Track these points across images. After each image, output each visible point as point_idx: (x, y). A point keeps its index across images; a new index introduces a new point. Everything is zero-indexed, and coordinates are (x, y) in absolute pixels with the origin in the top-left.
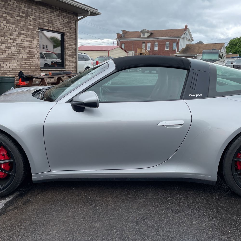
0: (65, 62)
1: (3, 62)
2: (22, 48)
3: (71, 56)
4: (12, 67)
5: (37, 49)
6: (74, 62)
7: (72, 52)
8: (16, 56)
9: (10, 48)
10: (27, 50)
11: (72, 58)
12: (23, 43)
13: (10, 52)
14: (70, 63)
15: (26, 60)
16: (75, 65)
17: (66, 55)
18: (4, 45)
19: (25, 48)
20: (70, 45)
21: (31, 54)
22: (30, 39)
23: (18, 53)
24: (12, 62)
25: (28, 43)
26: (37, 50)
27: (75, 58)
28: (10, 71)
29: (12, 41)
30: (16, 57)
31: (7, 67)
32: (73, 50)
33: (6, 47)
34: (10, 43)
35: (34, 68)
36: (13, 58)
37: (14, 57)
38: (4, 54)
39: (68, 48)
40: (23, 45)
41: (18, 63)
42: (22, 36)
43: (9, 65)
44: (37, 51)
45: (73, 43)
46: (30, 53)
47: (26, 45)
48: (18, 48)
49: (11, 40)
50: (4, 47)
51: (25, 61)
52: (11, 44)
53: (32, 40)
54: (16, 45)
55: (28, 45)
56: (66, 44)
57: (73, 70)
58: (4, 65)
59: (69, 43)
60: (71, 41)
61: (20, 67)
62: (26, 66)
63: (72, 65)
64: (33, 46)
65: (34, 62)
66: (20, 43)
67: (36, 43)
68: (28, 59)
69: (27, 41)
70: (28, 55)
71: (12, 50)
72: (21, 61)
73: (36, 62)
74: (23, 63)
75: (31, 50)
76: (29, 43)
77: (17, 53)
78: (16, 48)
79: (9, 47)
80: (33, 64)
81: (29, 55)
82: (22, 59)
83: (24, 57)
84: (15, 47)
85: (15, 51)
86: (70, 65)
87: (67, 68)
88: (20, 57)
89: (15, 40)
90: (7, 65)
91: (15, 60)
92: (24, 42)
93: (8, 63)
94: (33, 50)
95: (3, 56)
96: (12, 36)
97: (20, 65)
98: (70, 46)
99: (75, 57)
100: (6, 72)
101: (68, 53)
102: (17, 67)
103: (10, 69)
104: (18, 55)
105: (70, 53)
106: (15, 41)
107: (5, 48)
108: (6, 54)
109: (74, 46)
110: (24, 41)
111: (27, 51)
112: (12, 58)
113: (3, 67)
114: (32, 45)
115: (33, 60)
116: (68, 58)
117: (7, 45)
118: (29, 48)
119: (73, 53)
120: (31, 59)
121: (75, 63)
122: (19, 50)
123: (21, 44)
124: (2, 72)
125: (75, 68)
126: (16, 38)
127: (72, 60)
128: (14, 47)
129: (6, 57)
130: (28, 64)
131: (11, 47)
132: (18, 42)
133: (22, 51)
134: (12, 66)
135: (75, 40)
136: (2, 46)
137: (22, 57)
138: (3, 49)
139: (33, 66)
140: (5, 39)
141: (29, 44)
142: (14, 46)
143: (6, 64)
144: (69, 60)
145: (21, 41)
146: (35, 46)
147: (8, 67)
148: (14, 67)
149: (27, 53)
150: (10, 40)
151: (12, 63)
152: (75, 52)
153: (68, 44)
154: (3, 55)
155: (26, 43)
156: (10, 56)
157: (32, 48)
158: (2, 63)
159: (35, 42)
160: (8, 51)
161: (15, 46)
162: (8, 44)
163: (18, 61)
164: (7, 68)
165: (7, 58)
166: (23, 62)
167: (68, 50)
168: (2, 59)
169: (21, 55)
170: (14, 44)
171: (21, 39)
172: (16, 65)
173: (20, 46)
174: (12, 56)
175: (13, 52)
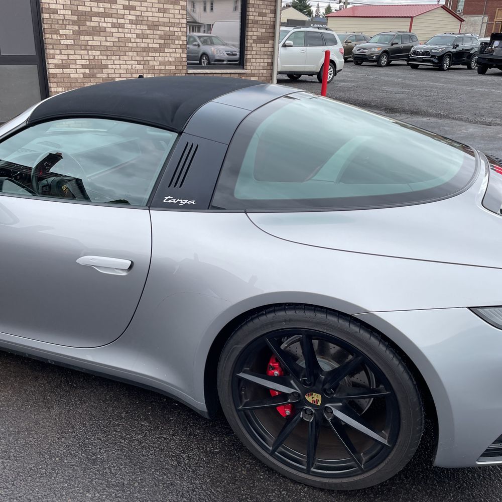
0: (246, 53)
1: (107, 56)
2: (147, 26)
3: (259, 40)
4: (125, 67)
5: (180, 26)
6: (269, 53)
7: (264, 30)
8: (134, 44)
9: (122, 26)
10: (159, 30)
11: (262, 45)
12: (150, 14)
13: (122, 35)
14: (258, 57)
15: (155, 50)
16: (270, 61)
17: (249, 38)
18: (110, 20)
19: (154, 26)
20: (261, 14)
21: (168, 38)
22: (166, 6)
23: (138, 36)
24: (126, 56)
25: (160, 14)
26: (182, 28)
27: (271, 46)
29: (127, 12)
30: (135, 45)
31: (114, 67)
32: (268, 27)
33: (114, 25)
34: (121, 17)
35: (173, 67)
36: (127, 48)
37: (130, 45)
38: (108, 39)
39: (256, 22)
40: (150, 19)
41: (138, 58)
43: (120, 62)
44: (180, 31)
45: (267, 11)
46: (164, 36)
47: (156, 19)
48: (138, 27)
49: (124, 9)
50: (110, 25)
51: (154, 54)
52: (123, 18)
53: (171, 6)
54: (135, 19)
55: (161, 20)
56: (251, 14)
57: (265, 71)
58: (109, 62)
59: (257, 10)
60: (262, 7)
61: (141, 67)
62: (155, 63)
63: (262, 60)
64: (172, 20)
65: (173, 55)
66: (143, 15)
67: (180, 14)
68: (161, 49)
69: (160, 11)
70: (160, 40)
71: (126, 31)
72: (144, 54)
73: (178, 55)
74: (149, 59)
75: (167, 29)
76: (162, 14)
77: (137, 38)
78: (134, 26)
79: (119, 25)
80: (170, 59)
81: (162, 41)
82: (147, 50)
83: (150, 45)
84: (132, 24)
85: (131, 32)
86: (258, 60)
87: (249, 68)
88: (143, 45)
89: (133, 8)
90: (116, 62)
91: (131, 51)
92: (152, 13)
93: (118, 57)
94: (172, 29)
95: (108, 44)
97: (142, 63)
98: (260, 18)
99: (271, 42)
100: (114, 75)
101: (255, 34)
102: (136, 67)
103: (121, 71)
104: (138, 40)
105: (259, 34)
106: (132, 12)
107: (112, 27)
108: (113, 39)
109: (269, 18)
110: (154, 10)
111: (159, 32)
112: (125, 48)
113: (106, 67)
114: (169, 18)
115: (170, 50)
116: (254, 45)
117: (115, 21)
118: (164, 24)
119: (267, 34)
120: (166, 50)
121: (270, 57)
122: (142, 30)
123: (146, 19)
124: (104, 77)
125: (269, 68)
126: (134, 5)
127: (262, 49)
128: (130, 25)
129: (114, 46)
130: (160, 59)
131: (124, 24)
132: (138, 13)
133: (148, 32)
134: (126, 64)
135: (273, 4)
136: (105, 22)
137: (146, 45)
138: (108, 30)
139: (170, 63)
140: (112, 7)
141: (164, 17)
142: (131, 22)
143: (114, 60)
144: (254, 49)
145: (147, 11)
146: (177, 21)
147: (118, 67)
148: (130, 67)
149: (157, 37)
150: (123, 11)
151: (126, 58)
152: (271, 31)
153: (255, 14)
154: (106, 41)
155: (156, 14)
156: (122, 44)
157: (169, 25)
158: (105, 58)
159: (177, 12)
160: (118, 32)
162: (117, 18)
163: (139, 53)
164: (114, 69)
165: (115, 49)
166: (149, 56)
167: (255, 26)
168: (104, 50)
169: (146, 42)
170: (130, 17)
171: (147, 6)
172: (133, 62)
173: (144, 23)
174: (127, 43)
175: (129, 35)
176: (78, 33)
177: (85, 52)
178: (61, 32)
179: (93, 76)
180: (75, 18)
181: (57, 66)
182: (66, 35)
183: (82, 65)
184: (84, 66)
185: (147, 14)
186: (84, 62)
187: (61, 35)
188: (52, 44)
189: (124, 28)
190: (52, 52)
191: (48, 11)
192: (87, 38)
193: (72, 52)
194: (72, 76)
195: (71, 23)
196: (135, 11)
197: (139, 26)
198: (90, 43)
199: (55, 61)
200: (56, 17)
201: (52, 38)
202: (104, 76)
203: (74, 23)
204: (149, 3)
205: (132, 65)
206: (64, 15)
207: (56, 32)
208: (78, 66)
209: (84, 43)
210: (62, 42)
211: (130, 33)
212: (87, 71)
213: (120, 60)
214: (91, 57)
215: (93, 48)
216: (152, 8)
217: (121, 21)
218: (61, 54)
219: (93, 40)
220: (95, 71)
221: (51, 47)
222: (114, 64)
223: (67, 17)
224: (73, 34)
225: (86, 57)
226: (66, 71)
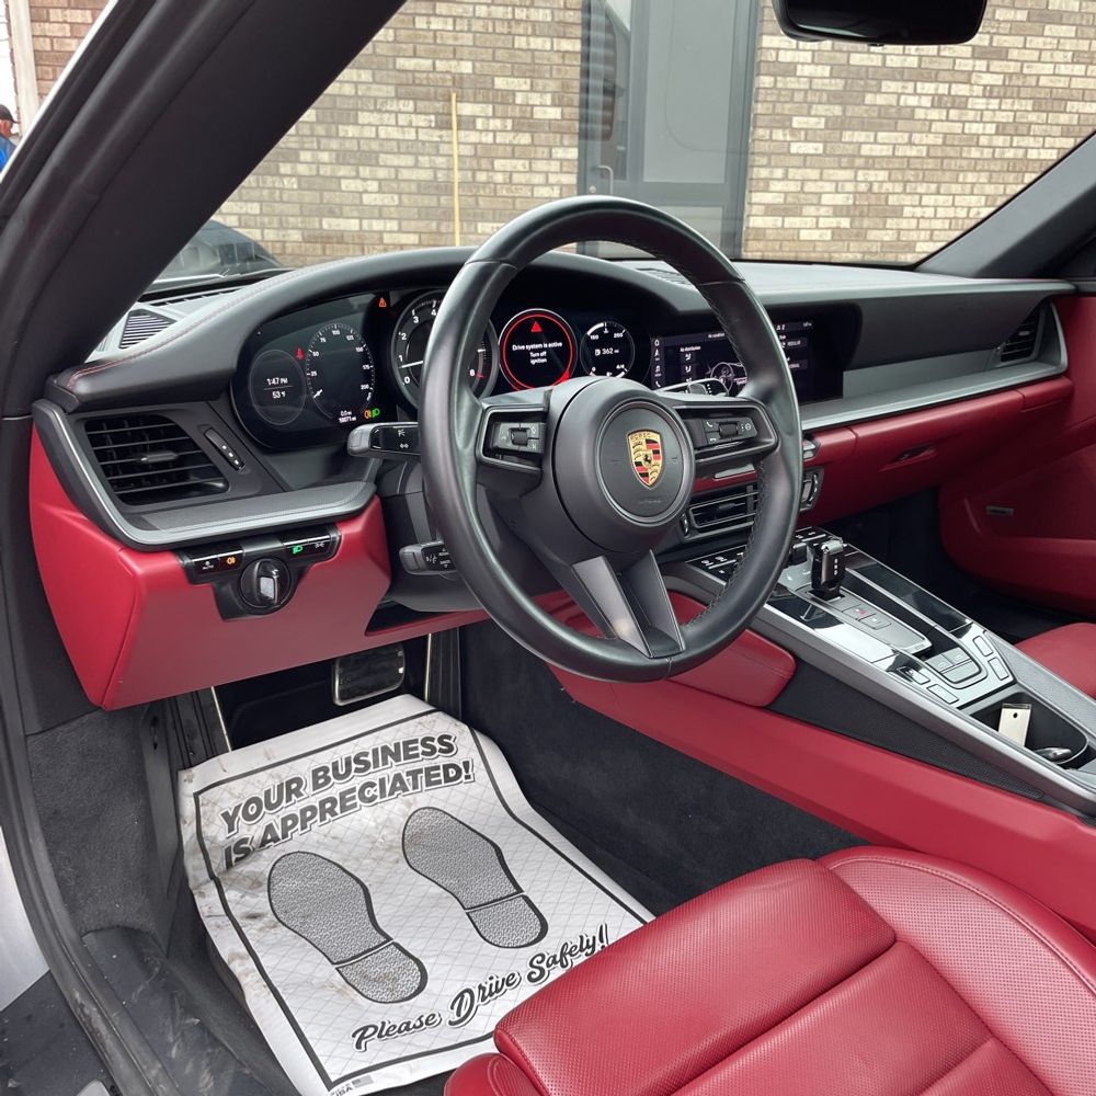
1: (906, 182)
2: (1031, 102)
4: (951, 213)
8: (986, 150)
9: (960, 103)
10: (1064, 112)
12: (1048, 69)
13: (957, 128)
18: (930, 88)
19: (1051, 102)
23: (1001, 129)
24: (957, 182)
25: (1077, 66)
28: (932, 231)
29: (983, 65)
30: (987, 153)
31: (918, 212)
33: (938, 102)
34: (963, 77)
36: (964, 163)
37: (975, 153)
38: (917, 138)
40: (1043, 81)
41: (989, 189)
42: (1047, 27)
43: (936, 200)
46: (1077, 129)
47: (1063, 82)
48: (1007, 104)
49: (974, 57)
50: (926, 102)
52: (968, 82)
54: (1000, 83)
55: (1078, 83)
58: (907, 200)
66: (1025, 71)
69: (1077, 58)
70: (1064, 140)
71: (971, 115)
72: (1010, 177)
75: (1092, 108)
76: (1084, 67)
77: (997, 134)
78: (994, 103)
79: (954, 101)
82: (1020, 167)
84: (991, 97)
85: (985, 119)
88: (1010, 154)
89: (1000, 54)
90: (926, 200)
91: (974, 170)
92: (1052, 66)
93: (933, 187)
95: (913, 152)
96: (988, 33)
100: (914, 236)
103: (937, 224)
104: (1000, 141)
106: (996, 65)
107: (933, 107)
108: (931, 139)
111: (1063, 118)
112: (958, 162)
113: (897, 212)
117: (943, 89)
118: (1084, 96)
122: (1015, 111)
123: (1033, 81)
124: (886, 238)
126: (1006, 45)
128: (984, 101)
129: (928, 156)
131: (968, 97)
132: (1013, 67)
133: (1032, 117)
134: (953, 205)
136: (915, 93)
137: (1020, 153)
138: (920, 114)
140: (942, 54)
141: (1085, 76)
142: (989, 92)
143: (921, 195)
145: (1039, 62)
147: (930, 212)
148: (963, 213)
149: (1057, 130)
150: (971, 61)
151: (955, 188)
154: (910, 143)
156: (951, 152)
158: (899, 188)
160: (947, 120)
161: (996, 89)
162: (951, 83)
163: (994, 175)
164: (918, 219)
165: (931, 164)
168: (900, 167)
169: (1022, 144)
170: (987, 79)
171: (1041, 46)
172: (973, 200)
173: (1023, 93)
174: (966, 149)
175: (976, 128)
176: (837, 125)
177: (848, 174)
178: (797, 122)
179: (860, 235)
180: (838, 84)
181: (771, 210)
182: (806, 130)
183: (835, 207)
184: (838, 211)
185: (1038, 68)
186: (840, 200)
187: (794, 131)
188: (769, 155)
189: (966, 108)
190: (764, 173)
191: (772, 69)
192: (860, 136)
193: (814, 174)
194: (804, 235)
195: (825, 98)
196: (1005, 62)
197: (1010, 101)
198: (865, 150)
199: (767, 198)
200: (792, 83)
201: (771, 140)
202: (888, 236)
203: (834, 98)
204: (1048, 40)
205: (969, 208)
206: (811, 79)
207: (784, 122)
208: (823, 211)
209: (850, 149)
210: (794, 148)
211: (981, 121)
212: (845, 223)
213: (938, 193)
214: (863, 187)
215: (871, 163)
216: (1056, 53)
217: (960, 90)
218: (785, 178)
219: (875, 142)
220: (866, 223)
221: (764, 161)
222: (920, 205)
223: (818, 84)
224: (827, 127)
225: (850, 187)
226: (791, 222)
